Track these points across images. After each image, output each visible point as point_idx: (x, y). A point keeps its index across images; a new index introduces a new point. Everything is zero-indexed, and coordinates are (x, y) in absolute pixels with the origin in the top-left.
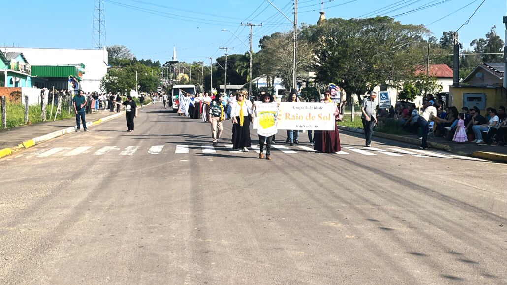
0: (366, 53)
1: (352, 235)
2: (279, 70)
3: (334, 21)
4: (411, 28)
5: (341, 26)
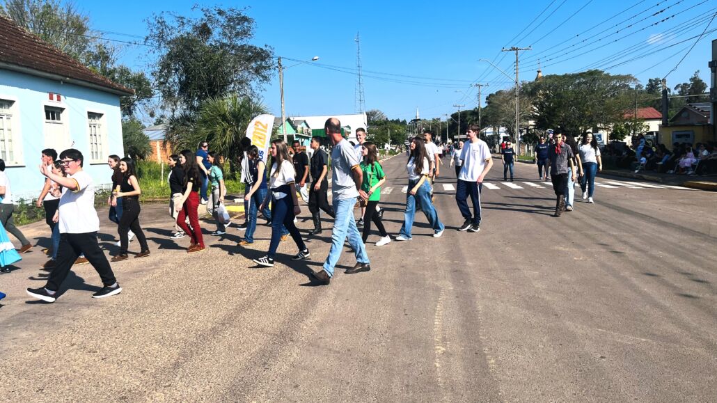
0: (579, 102)
1: (580, 257)
2: (504, 121)
3: (550, 77)
4: (619, 78)
5: (556, 80)
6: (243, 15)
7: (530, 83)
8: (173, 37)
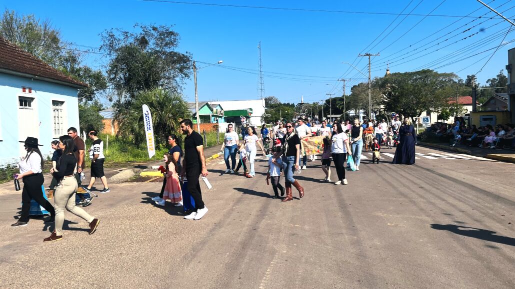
0: (416, 92)
2: (362, 105)
3: (395, 74)
4: (445, 75)
5: (400, 77)
6: (170, 30)
7: (381, 79)
8: (120, 46)
